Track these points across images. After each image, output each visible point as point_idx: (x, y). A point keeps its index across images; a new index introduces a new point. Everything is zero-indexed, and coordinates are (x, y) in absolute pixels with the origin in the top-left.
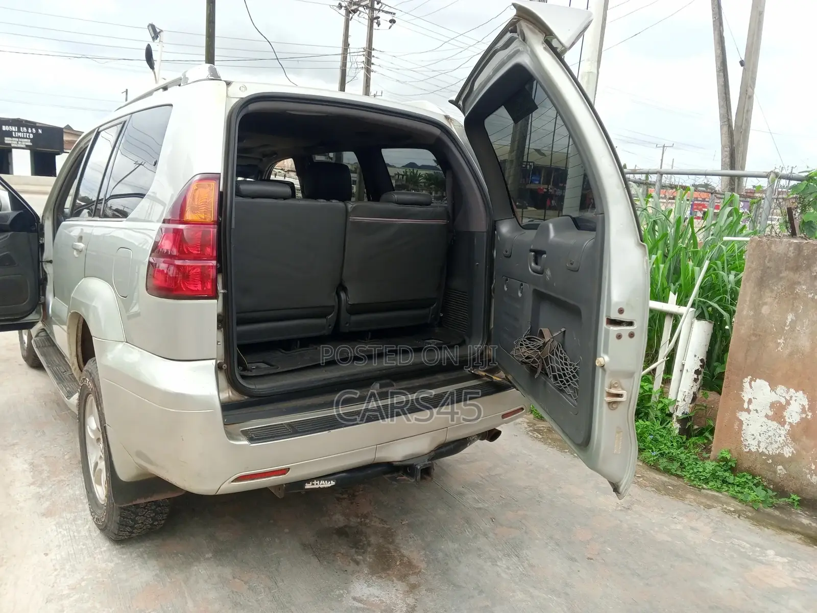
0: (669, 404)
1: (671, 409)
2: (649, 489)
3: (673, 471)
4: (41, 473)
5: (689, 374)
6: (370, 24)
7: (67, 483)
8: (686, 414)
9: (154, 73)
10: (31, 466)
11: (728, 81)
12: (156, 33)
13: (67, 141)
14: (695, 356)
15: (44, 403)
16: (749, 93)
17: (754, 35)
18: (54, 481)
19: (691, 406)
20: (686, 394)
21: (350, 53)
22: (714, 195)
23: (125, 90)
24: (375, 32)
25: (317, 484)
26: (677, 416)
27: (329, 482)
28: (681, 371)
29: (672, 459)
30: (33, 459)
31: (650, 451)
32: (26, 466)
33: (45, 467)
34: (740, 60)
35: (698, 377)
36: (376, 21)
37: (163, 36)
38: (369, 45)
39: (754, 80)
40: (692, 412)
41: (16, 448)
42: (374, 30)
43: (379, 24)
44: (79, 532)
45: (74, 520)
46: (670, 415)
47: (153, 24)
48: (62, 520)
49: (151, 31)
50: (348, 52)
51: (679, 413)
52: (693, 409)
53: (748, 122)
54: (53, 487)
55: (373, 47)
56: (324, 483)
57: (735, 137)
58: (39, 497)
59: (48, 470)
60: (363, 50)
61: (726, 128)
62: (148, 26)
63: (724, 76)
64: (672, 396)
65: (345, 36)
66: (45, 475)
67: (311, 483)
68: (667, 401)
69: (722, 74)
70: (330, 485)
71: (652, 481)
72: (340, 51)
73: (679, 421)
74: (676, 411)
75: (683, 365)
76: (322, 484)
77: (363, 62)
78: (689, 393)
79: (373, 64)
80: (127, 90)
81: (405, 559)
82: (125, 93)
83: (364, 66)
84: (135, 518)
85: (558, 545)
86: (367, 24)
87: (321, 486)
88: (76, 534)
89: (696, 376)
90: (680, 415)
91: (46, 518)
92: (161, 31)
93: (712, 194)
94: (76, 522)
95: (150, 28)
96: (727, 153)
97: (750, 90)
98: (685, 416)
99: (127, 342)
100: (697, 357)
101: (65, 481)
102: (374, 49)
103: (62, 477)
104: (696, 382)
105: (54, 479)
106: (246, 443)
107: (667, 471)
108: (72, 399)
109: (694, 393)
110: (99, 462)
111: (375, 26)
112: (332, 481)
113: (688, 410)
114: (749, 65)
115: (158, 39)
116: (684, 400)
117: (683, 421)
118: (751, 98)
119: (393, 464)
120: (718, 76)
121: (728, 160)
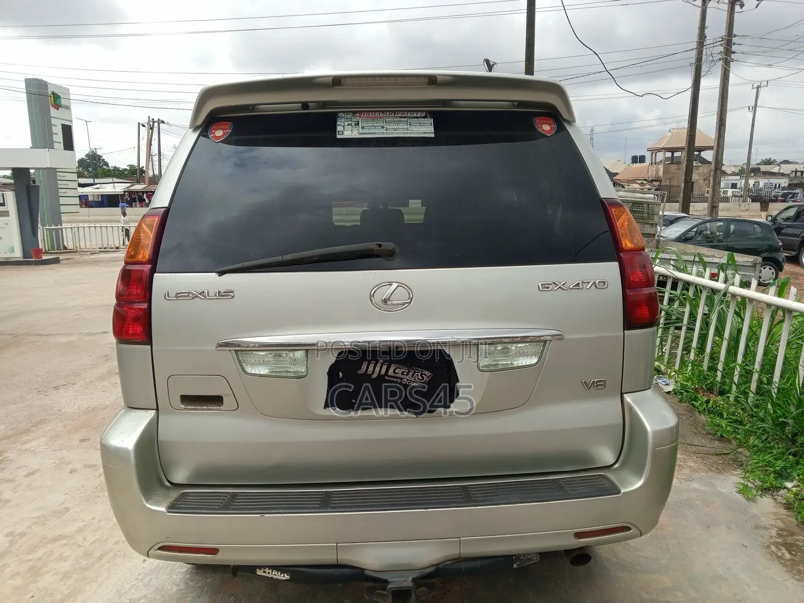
6: (732, 7)
12: (490, 67)
21: (706, 45)
24: (736, 15)
25: (269, 573)
27: (283, 575)
36: (738, 3)
38: (729, 32)
43: (742, 6)
47: (487, 58)
55: (734, 33)
56: (276, 573)
60: (721, 39)
65: (701, 29)
67: (263, 570)
70: (284, 578)
72: (695, 45)
77: (721, 52)
79: (733, 52)
83: (721, 57)
86: (727, 10)
87: (274, 577)
92: (495, 63)
102: (735, 36)
106: (161, 508)
111: (737, 8)
112: (286, 575)
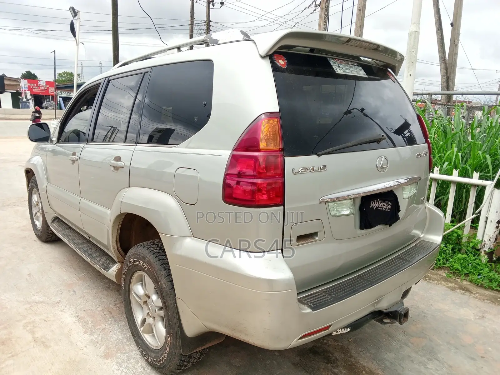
0: (478, 243)
1: (479, 247)
2: (486, 301)
3: (494, 288)
4: (87, 323)
5: (492, 224)
6: (208, 5)
7: (109, 331)
8: (491, 249)
9: (76, 39)
10: (78, 319)
11: (443, 36)
12: (75, 13)
13: (6, 84)
14: (497, 212)
15: (64, 269)
16: (456, 43)
17: (458, 8)
18: (99, 329)
19: (494, 244)
20: (491, 236)
22: (446, 106)
23: (53, 51)
26: (485, 251)
27: (347, 329)
28: (486, 222)
29: (491, 280)
30: (76, 313)
31: (473, 274)
32: (74, 319)
33: (88, 319)
34: (451, 23)
35: (499, 225)
36: (211, 3)
37: (80, 15)
38: (208, 18)
39: (458, 34)
40: (495, 248)
41: (61, 305)
42: (211, 9)
43: (213, 5)
44: (136, 369)
45: (128, 359)
46: (479, 250)
47: (73, 7)
48: (119, 360)
49: (72, 12)
50: (194, 23)
51: (486, 249)
52: (495, 246)
53: (455, 60)
54: (101, 334)
55: (210, 20)
57: (448, 70)
58: (95, 343)
59: (91, 320)
60: (204, 22)
61: (443, 65)
62: (70, 9)
63: (441, 33)
64: (479, 237)
65: (192, 14)
66: (90, 325)
68: (476, 241)
69: (439, 31)
70: (347, 331)
71: (484, 295)
72: (189, 23)
73: (486, 253)
74: (484, 247)
75: (487, 218)
76: (343, 331)
77: (205, 29)
78: (493, 236)
79: (211, 30)
80: (55, 51)
81: (367, 369)
82: (54, 52)
83: (205, 32)
84: (189, 360)
85: (457, 349)
86: (206, 6)
87: (342, 333)
88: (134, 371)
89: (497, 225)
90: (487, 250)
91: (107, 359)
92: (79, 11)
93: (445, 105)
94: (130, 361)
95: (71, 9)
96: (445, 80)
97: (456, 40)
98: (491, 251)
99: (194, 237)
100: (498, 212)
101: (107, 329)
102: (211, 21)
103: (103, 326)
104: (497, 229)
105: (99, 327)
106: (309, 310)
107: (490, 288)
108: (110, 271)
109: (496, 236)
110: (147, 318)
111: (211, 6)
113: (492, 247)
114: (455, 25)
115: (77, 17)
116: (490, 240)
117: (490, 254)
118: (457, 46)
119: (383, 311)
120: (437, 33)
121: (445, 84)
